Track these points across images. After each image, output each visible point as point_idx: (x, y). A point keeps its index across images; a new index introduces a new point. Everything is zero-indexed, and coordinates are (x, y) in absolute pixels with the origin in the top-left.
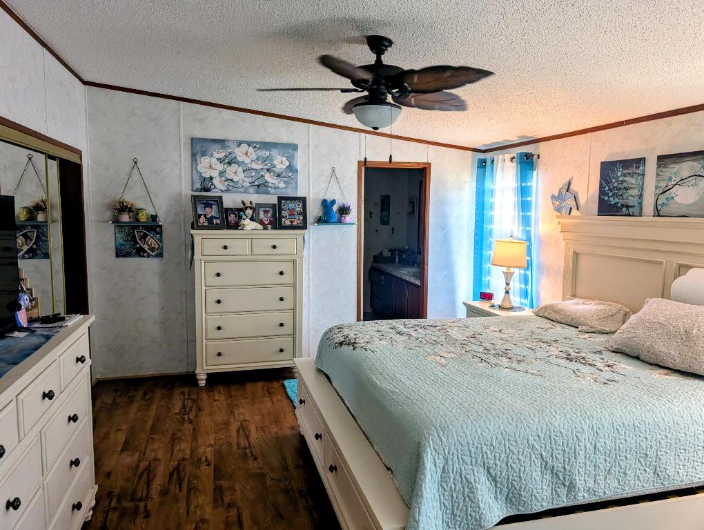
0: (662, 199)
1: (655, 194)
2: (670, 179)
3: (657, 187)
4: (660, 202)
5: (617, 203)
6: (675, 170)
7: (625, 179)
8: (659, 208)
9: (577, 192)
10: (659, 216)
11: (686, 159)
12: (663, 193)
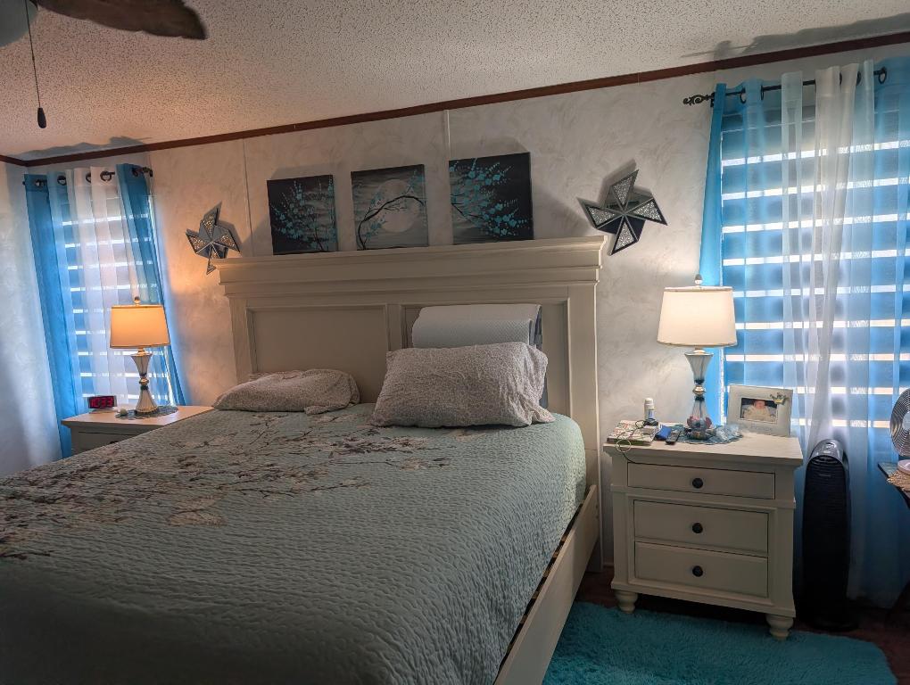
0: (366, 227)
1: (356, 222)
2: (373, 202)
3: (356, 213)
4: (363, 232)
5: (302, 237)
6: (378, 190)
7: (310, 203)
8: (364, 239)
9: (233, 226)
10: (365, 249)
11: (390, 176)
12: (366, 220)
